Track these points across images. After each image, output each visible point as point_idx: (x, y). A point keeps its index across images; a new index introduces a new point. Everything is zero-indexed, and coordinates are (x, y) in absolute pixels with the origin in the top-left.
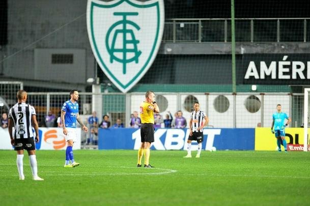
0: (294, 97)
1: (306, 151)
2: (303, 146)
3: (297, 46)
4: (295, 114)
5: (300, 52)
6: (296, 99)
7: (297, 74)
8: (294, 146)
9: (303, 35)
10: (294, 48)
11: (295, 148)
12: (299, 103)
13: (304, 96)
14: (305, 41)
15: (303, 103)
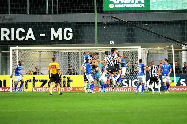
0: (2, 54)
1: (12, 91)
2: (9, 88)
3: (4, 18)
4: (3, 66)
5: (6, 21)
6: (4, 55)
7: (4, 37)
8: (3, 88)
9: (8, 9)
10: (2, 19)
11: (3, 89)
12: (6, 58)
13: (9, 53)
14: (9, 14)
15: (9, 58)
